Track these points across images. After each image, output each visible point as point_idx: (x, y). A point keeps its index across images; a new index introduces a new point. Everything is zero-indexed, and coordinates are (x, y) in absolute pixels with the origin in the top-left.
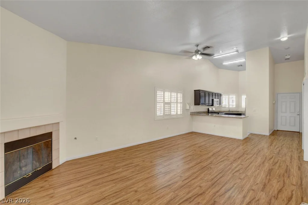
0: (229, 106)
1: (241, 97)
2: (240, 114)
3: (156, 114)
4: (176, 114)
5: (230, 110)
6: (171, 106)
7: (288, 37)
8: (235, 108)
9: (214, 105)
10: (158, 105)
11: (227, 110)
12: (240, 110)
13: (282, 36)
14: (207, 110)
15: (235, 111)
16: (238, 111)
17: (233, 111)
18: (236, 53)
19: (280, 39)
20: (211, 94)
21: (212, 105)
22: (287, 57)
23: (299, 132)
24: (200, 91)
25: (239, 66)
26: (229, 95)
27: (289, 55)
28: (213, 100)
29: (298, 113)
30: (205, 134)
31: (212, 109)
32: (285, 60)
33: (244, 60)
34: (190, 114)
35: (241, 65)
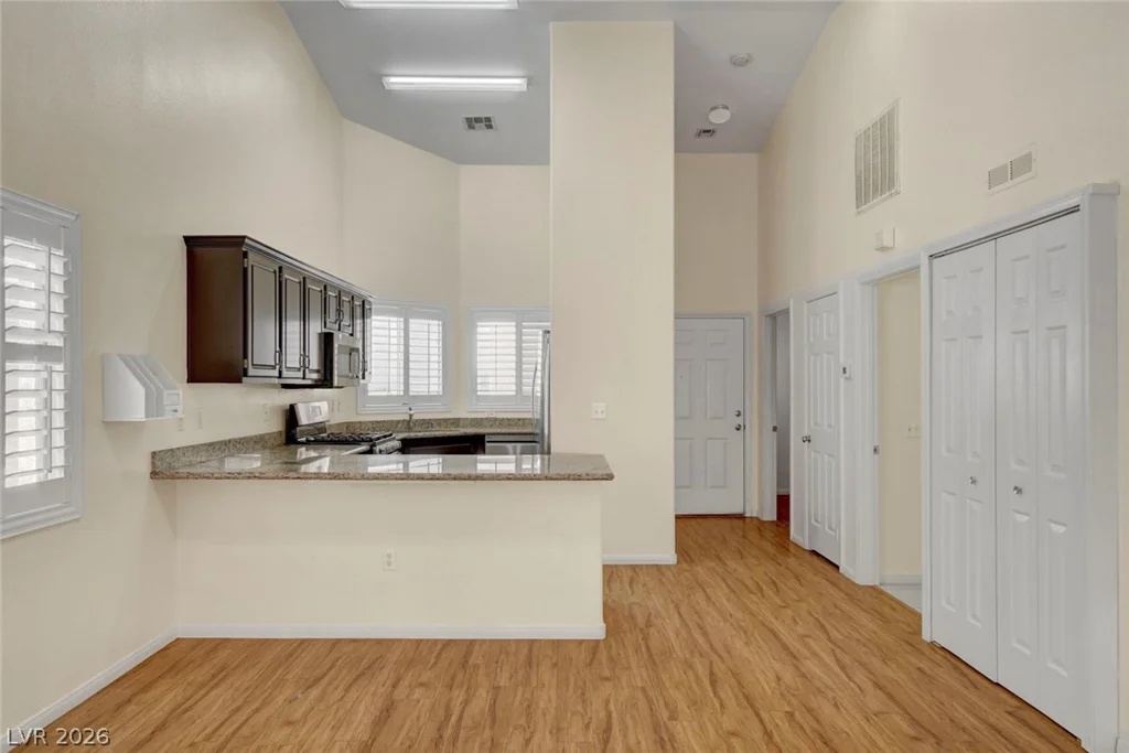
0: (407, 384)
1: (475, 326)
2: (471, 444)
5: (415, 417)
8: (435, 398)
9: (336, 382)
12: (466, 412)
14: (276, 425)
15: (440, 422)
16: (456, 422)
17: (429, 424)
20: (315, 288)
21: (326, 381)
22: (719, 117)
23: (741, 517)
24: (245, 255)
25: (471, 127)
26: (406, 311)
27: (726, 107)
28: (327, 340)
29: (740, 421)
30: (303, 641)
31: (317, 408)
32: (694, 135)
33: (517, 81)
34: (154, 474)
35: (489, 120)
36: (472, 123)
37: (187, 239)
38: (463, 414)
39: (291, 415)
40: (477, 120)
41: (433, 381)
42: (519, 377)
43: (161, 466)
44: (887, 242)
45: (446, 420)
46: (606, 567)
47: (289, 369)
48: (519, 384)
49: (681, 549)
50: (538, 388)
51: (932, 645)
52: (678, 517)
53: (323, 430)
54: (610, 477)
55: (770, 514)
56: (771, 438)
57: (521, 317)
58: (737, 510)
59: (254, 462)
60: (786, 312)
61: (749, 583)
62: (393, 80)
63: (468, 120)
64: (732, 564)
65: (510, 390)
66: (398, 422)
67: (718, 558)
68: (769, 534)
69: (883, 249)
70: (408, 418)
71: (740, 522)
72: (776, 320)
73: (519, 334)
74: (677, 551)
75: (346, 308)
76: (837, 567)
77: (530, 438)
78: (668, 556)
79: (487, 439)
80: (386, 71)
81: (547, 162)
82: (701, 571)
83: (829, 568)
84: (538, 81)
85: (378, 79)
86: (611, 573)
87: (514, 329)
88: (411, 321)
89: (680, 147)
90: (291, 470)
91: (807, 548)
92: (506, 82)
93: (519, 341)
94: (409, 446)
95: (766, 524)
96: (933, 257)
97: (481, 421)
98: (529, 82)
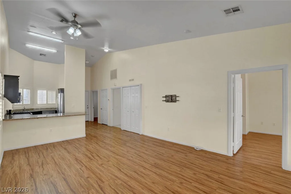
0: (23, 102)
1: (37, 91)
2: (40, 113)
5: (25, 109)
7: (109, 50)
8: (29, 105)
13: (105, 47)
19: (103, 50)
22: (87, 62)
23: (88, 121)
24: (19, 79)
26: (23, 87)
29: (88, 107)
33: (55, 51)
35: (45, 55)
36: (41, 55)
37: (5, 75)
38: (34, 108)
40: (42, 54)
41: (28, 101)
42: (47, 100)
44: (116, 85)
45: (31, 109)
48: (47, 102)
51: (123, 130)
52: (86, 121)
55: (93, 120)
56: (93, 109)
57: (48, 89)
60: (97, 91)
62: (28, 45)
65: (45, 103)
66: (21, 110)
68: (92, 123)
69: (115, 85)
70: (23, 109)
76: (107, 125)
79: (43, 112)
80: (26, 43)
85: (25, 44)
87: (46, 92)
88: (24, 89)
91: (101, 123)
92: (53, 50)
93: (47, 94)
95: (91, 122)
96: (123, 88)
97: (41, 109)
98: (57, 51)
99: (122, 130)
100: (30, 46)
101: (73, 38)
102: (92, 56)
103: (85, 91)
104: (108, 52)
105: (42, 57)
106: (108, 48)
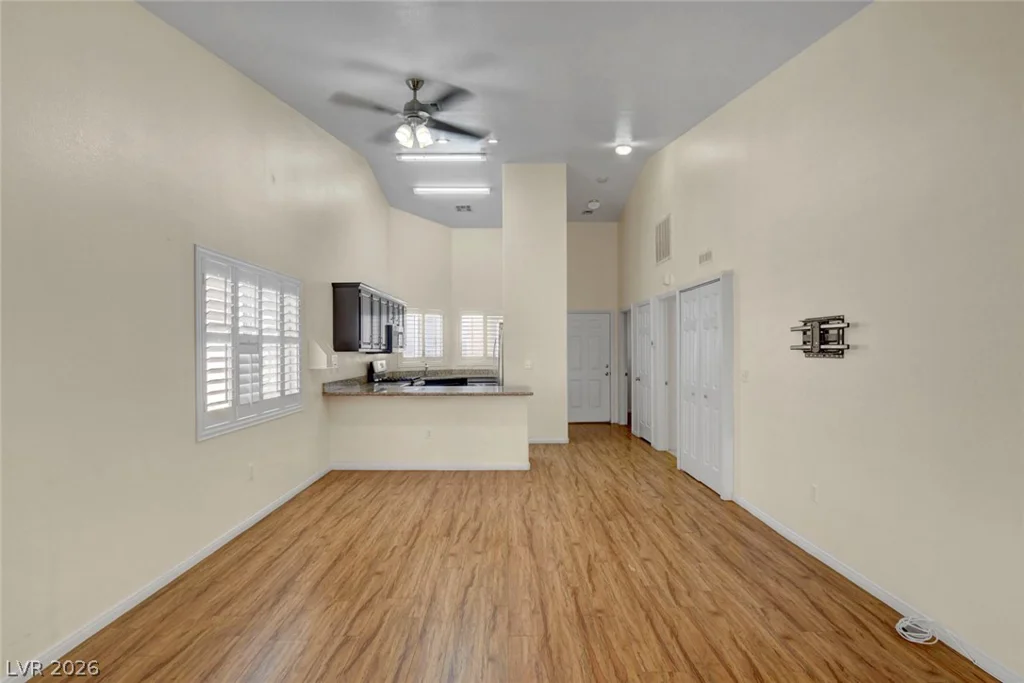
0: (424, 351)
1: (460, 319)
2: (463, 382)
3: (205, 405)
4: (278, 395)
5: (428, 369)
6: (261, 358)
7: (634, 148)
8: (439, 358)
9: (394, 350)
10: (210, 354)
11: (419, 366)
12: (457, 366)
13: (618, 141)
14: (363, 373)
15: (441, 372)
16: (450, 372)
17: (436, 373)
18: (479, 158)
19: (613, 149)
20: (383, 302)
21: (388, 350)
22: (593, 206)
23: (609, 423)
24: (360, 291)
25: (459, 210)
26: (423, 310)
27: (597, 201)
28: (389, 329)
29: (607, 370)
30: (390, 471)
31: (381, 364)
32: (580, 213)
33: (485, 189)
34: (324, 393)
35: (469, 208)
36: (459, 208)
37: (333, 284)
38: (454, 367)
39: (370, 368)
40: (462, 207)
41: (438, 349)
42: (485, 346)
43: (327, 390)
45: (445, 371)
46: (530, 445)
47: (365, 343)
48: (486, 350)
49: (572, 437)
50: (497, 353)
51: (681, 471)
52: (569, 424)
53: (384, 375)
54: (532, 394)
55: (624, 422)
56: (624, 379)
57: (486, 312)
58: (607, 420)
59: (357, 389)
60: (630, 311)
61: (604, 450)
62: (417, 190)
63: (458, 207)
64: (596, 442)
65: (481, 354)
66: (420, 371)
67: (591, 441)
68: (619, 430)
69: (666, 285)
70: (425, 369)
71: (608, 427)
72: (626, 314)
73: (485, 322)
74: (569, 436)
75: (391, 309)
76: (649, 443)
77: (492, 380)
78: (564, 438)
79: (469, 380)
80: (414, 185)
81: (501, 227)
82: (581, 446)
83: (646, 444)
84: (496, 189)
85: (410, 189)
86: (533, 447)
87: (482, 320)
88: (426, 315)
89: (570, 219)
90: (370, 392)
91: (638, 436)
92: (481, 190)
93: (485, 325)
94: (429, 383)
95: (620, 426)
96: (681, 292)
97: (464, 371)
98: (491, 190)
99: (678, 468)
100: (421, 190)
101: (495, 141)
102: (600, 181)
103: (565, 313)
104: (629, 154)
105: (464, 214)
106: (628, 139)
